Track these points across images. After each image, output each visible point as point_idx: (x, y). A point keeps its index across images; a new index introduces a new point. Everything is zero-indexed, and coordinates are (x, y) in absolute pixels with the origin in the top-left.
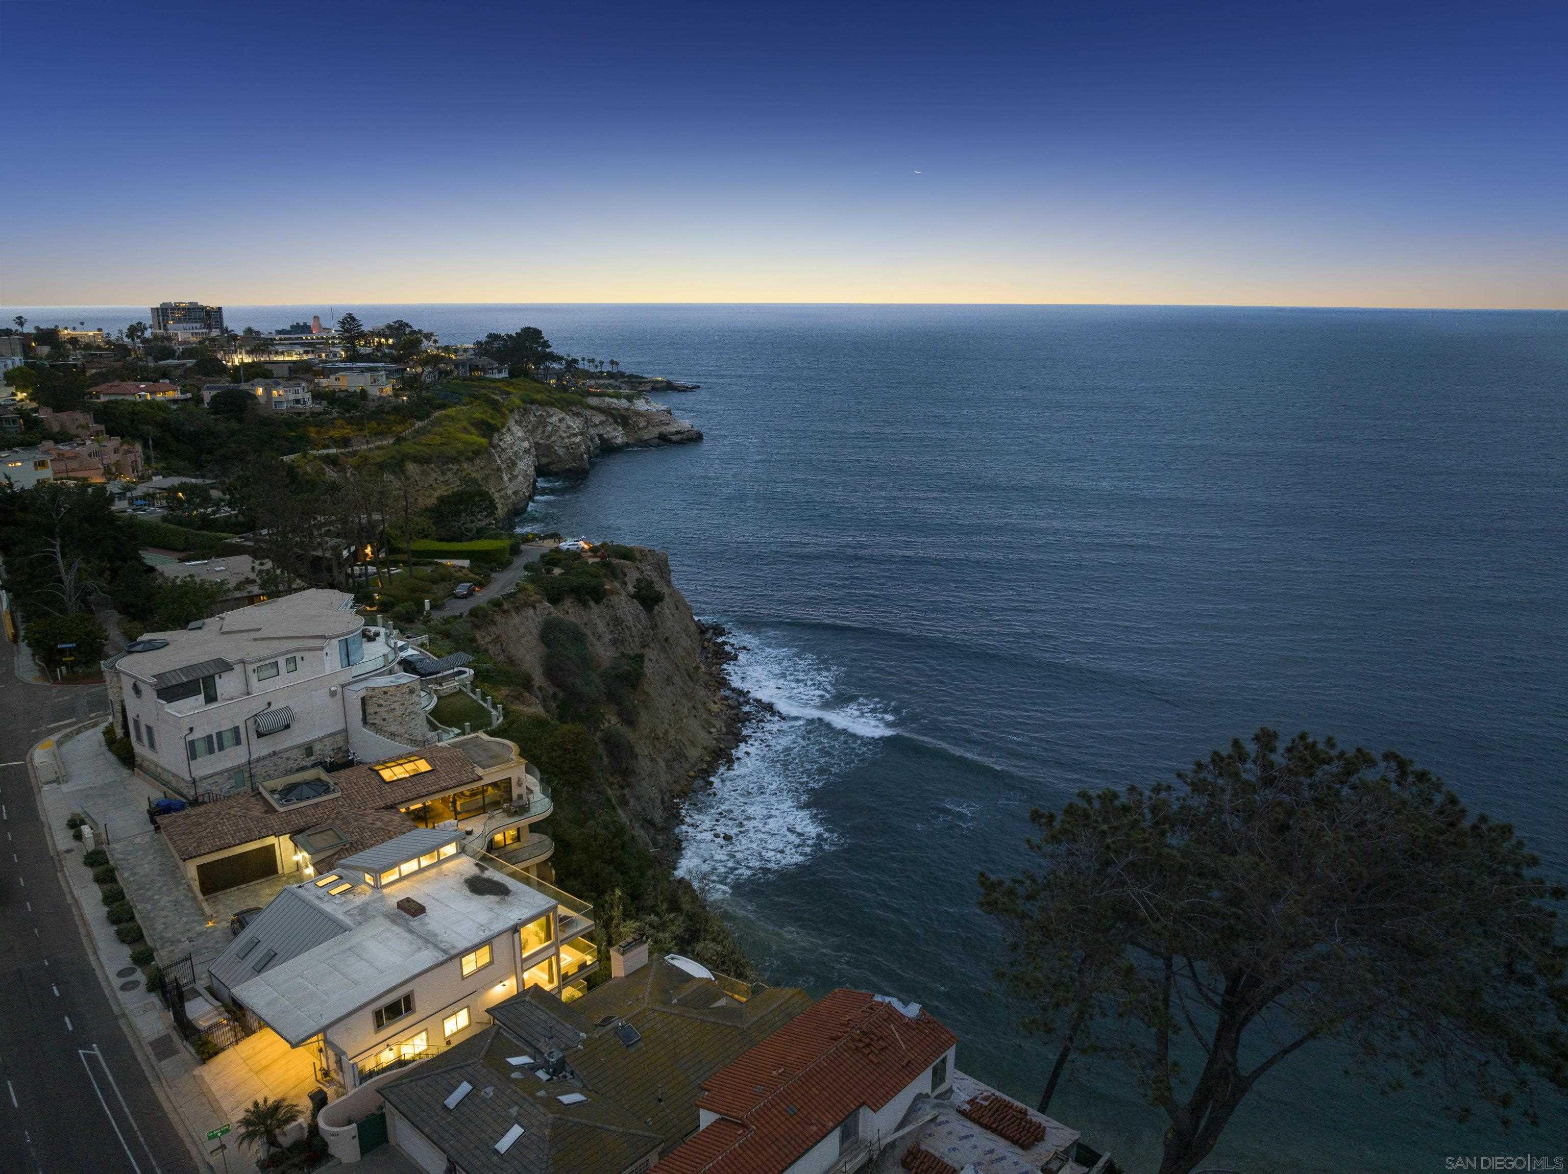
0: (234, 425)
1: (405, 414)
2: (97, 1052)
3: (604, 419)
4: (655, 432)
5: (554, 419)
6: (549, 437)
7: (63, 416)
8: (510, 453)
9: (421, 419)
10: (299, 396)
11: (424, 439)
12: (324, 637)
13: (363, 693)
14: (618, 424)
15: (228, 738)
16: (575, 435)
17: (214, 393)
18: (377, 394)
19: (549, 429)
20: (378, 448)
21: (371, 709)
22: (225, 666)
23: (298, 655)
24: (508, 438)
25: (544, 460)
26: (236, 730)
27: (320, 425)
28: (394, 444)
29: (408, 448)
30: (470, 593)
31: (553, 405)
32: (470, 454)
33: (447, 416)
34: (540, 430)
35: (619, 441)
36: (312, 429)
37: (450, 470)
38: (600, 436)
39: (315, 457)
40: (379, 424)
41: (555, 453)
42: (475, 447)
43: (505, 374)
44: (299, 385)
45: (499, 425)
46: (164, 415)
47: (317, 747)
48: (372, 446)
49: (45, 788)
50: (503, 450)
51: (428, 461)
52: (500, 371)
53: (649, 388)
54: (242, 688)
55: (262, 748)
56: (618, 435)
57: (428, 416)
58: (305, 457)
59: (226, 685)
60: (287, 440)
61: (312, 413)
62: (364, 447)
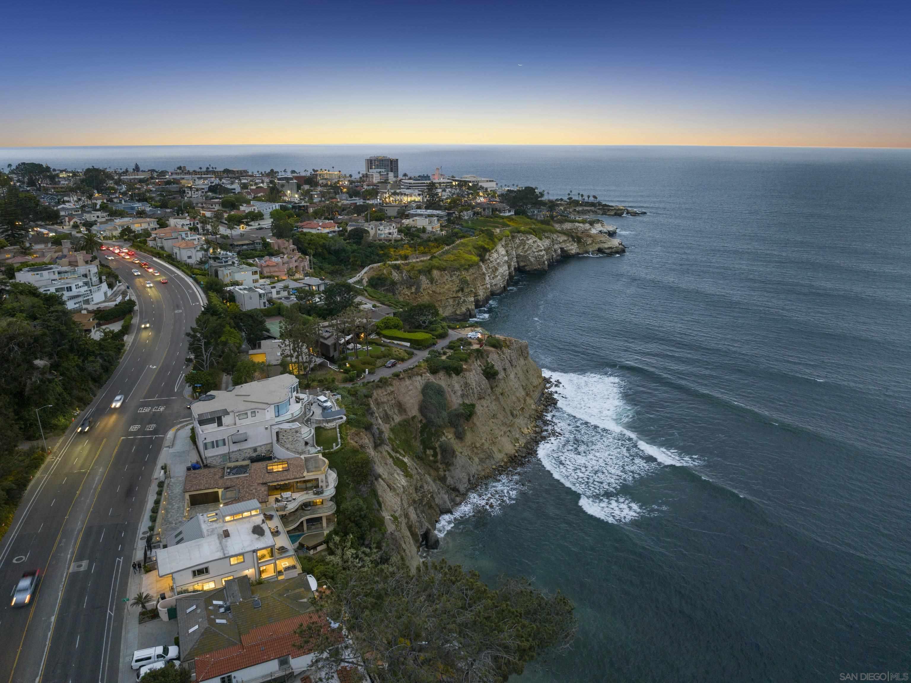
0: (355, 247)
1: (440, 241)
2: (121, 560)
3: (566, 239)
4: (597, 247)
5: (530, 241)
6: (526, 251)
7: (280, 241)
8: (495, 263)
9: (448, 245)
10: (391, 231)
11: (445, 257)
12: (267, 404)
13: (277, 430)
14: (575, 241)
15: (220, 443)
16: (541, 251)
17: (353, 228)
18: (431, 229)
19: (527, 247)
20: (421, 261)
21: (281, 437)
22: (226, 412)
23: (256, 411)
24: (495, 255)
25: (522, 264)
26: (224, 440)
27: (396, 248)
28: (429, 260)
29: (435, 262)
30: (394, 365)
31: (531, 233)
32: (467, 267)
33: (462, 243)
34: (522, 247)
35: (573, 252)
36: (392, 250)
37: (455, 274)
38: (562, 249)
39: (389, 265)
40: (425, 248)
41: (529, 260)
42: (470, 263)
43: (512, 213)
44: (391, 225)
45: (490, 248)
46: (324, 241)
47: (259, 449)
48: (418, 260)
49: (165, 449)
50: (491, 262)
51: (444, 270)
52: (509, 211)
53: (613, 213)
54: (233, 422)
55: (234, 448)
56: (573, 248)
57: (453, 242)
58: (384, 265)
59: (226, 420)
60: (378, 255)
61: (396, 241)
62: (414, 260)
